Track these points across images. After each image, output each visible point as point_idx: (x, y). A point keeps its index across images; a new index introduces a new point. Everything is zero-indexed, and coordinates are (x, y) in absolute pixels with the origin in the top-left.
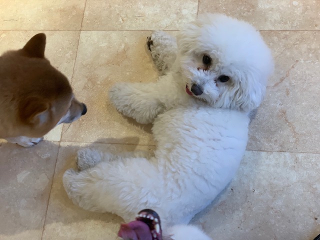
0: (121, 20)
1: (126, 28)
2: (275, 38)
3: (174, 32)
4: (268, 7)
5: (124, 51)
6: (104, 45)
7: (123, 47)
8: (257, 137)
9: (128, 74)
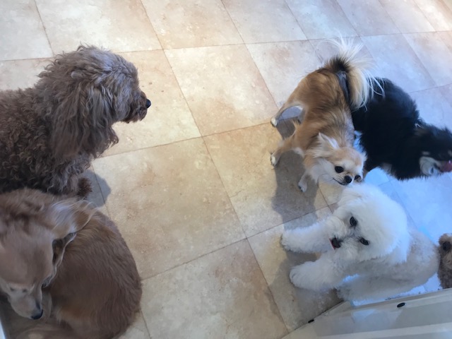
0: (129, 140)
1: (139, 147)
2: (259, 131)
3: (185, 142)
4: (242, 108)
5: (150, 170)
6: (125, 168)
7: (146, 165)
8: (288, 209)
9: (165, 190)
